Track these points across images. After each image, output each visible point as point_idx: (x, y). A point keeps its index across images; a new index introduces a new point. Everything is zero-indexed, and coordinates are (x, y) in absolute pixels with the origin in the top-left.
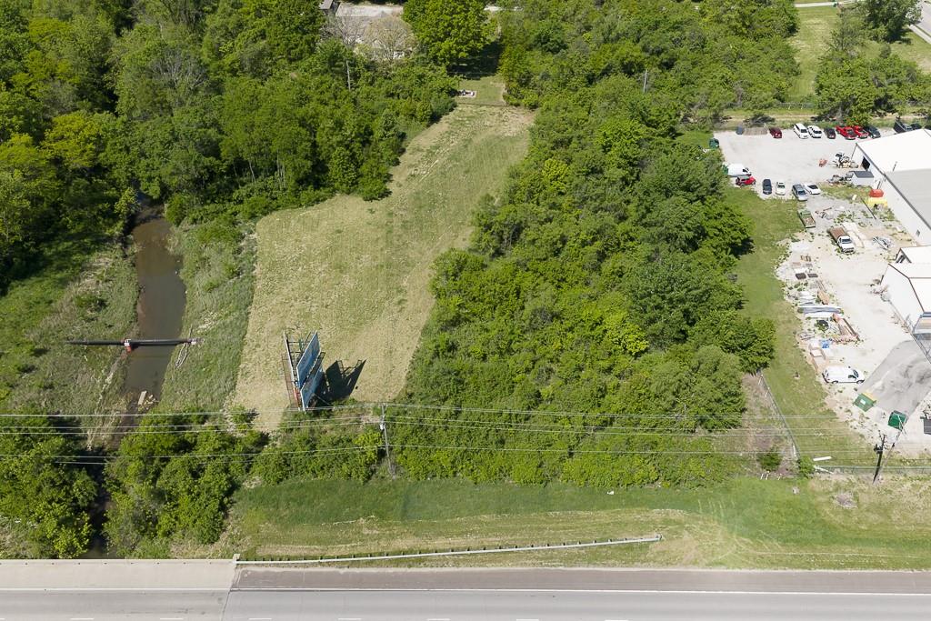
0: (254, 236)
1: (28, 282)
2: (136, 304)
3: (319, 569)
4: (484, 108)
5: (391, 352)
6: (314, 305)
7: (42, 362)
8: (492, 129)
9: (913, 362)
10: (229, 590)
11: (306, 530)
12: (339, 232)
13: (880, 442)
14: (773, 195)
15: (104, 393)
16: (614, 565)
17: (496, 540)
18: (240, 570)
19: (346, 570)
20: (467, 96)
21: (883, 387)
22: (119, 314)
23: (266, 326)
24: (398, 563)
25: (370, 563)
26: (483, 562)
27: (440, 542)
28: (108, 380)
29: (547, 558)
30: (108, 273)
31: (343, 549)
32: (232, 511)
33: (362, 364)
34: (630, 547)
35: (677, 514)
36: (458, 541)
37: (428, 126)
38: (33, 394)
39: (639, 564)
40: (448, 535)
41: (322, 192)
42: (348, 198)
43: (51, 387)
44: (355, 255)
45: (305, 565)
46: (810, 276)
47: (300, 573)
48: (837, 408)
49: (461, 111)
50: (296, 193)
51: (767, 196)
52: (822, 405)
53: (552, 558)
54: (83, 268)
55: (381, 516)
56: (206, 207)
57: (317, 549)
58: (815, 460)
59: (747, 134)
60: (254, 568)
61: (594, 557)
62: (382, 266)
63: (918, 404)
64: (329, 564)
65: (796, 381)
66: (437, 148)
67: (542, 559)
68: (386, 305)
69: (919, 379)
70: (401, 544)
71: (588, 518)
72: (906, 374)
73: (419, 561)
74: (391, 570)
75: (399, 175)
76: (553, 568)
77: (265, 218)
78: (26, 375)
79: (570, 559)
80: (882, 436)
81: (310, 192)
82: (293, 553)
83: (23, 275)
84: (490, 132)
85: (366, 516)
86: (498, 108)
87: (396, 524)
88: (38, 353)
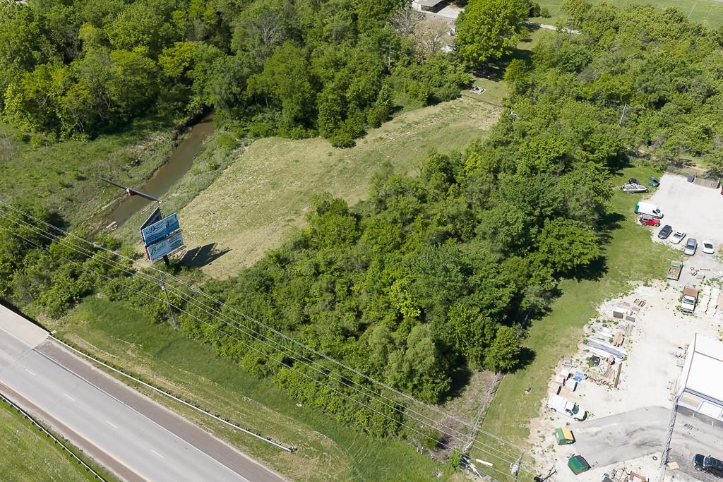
0: (246, 148)
1: (110, 137)
2: (156, 170)
3: (84, 361)
4: (480, 103)
5: (252, 250)
6: (237, 203)
7: (78, 184)
8: (474, 120)
9: (648, 427)
10: (33, 348)
11: (98, 335)
12: (297, 161)
13: (547, 474)
14: (665, 242)
15: (95, 214)
16: (244, 451)
17: (191, 396)
18: (48, 340)
19: (96, 369)
20: (476, 92)
21: (596, 434)
22: (141, 172)
23: (199, 206)
24: (123, 379)
25: (110, 372)
26: (169, 405)
27: (160, 380)
28: (103, 208)
29: (209, 424)
30: (156, 146)
31: (106, 356)
32: (77, 306)
33: (228, 251)
34: (268, 446)
35: (328, 442)
36: (170, 385)
37: (424, 106)
38: (57, 201)
39: (261, 459)
40: (169, 378)
41: (311, 132)
42: (324, 140)
43: (72, 201)
44: (292, 180)
45: (79, 355)
46: (628, 318)
47: (73, 358)
48: (536, 430)
49: (461, 101)
50: (290, 127)
51: (659, 240)
52: (526, 422)
53: (212, 424)
54: (143, 138)
55: (146, 348)
56: (234, 121)
57: (93, 349)
58: (477, 460)
59: (696, 183)
60: (56, 344)
61: (237, 440)
62: (301, 193)
63: (616, 462)
64: (91, 361)
65: (525, 394)
66: (417, 123)
67: (204, 421)
68: (279, 219)
69: (639, 443)
70: (139, 370)
71: (266, 413)
72: (630, 434)
73: (137, 385)
74: (117, 381)
75: (372, 134)
76: (206, 432)
77: (264, 139)
78: (65, 189)
79: (220, 432)
80: (553, 471)
81: (299, 129)
82: (80, 345)
83: (110, 132)
84: (470, 123)
85: (137, 343)
86: (492, 106)
87: (149, 357)
88: (80, 179)
